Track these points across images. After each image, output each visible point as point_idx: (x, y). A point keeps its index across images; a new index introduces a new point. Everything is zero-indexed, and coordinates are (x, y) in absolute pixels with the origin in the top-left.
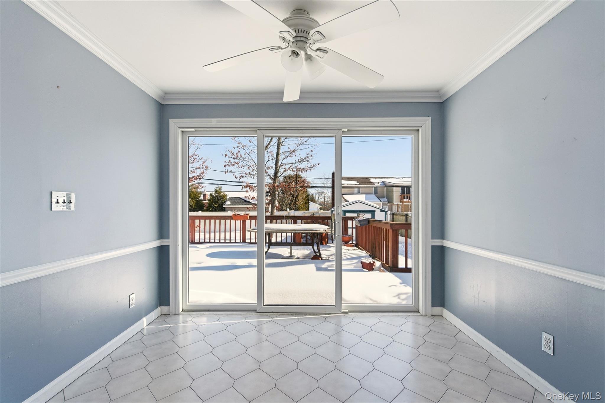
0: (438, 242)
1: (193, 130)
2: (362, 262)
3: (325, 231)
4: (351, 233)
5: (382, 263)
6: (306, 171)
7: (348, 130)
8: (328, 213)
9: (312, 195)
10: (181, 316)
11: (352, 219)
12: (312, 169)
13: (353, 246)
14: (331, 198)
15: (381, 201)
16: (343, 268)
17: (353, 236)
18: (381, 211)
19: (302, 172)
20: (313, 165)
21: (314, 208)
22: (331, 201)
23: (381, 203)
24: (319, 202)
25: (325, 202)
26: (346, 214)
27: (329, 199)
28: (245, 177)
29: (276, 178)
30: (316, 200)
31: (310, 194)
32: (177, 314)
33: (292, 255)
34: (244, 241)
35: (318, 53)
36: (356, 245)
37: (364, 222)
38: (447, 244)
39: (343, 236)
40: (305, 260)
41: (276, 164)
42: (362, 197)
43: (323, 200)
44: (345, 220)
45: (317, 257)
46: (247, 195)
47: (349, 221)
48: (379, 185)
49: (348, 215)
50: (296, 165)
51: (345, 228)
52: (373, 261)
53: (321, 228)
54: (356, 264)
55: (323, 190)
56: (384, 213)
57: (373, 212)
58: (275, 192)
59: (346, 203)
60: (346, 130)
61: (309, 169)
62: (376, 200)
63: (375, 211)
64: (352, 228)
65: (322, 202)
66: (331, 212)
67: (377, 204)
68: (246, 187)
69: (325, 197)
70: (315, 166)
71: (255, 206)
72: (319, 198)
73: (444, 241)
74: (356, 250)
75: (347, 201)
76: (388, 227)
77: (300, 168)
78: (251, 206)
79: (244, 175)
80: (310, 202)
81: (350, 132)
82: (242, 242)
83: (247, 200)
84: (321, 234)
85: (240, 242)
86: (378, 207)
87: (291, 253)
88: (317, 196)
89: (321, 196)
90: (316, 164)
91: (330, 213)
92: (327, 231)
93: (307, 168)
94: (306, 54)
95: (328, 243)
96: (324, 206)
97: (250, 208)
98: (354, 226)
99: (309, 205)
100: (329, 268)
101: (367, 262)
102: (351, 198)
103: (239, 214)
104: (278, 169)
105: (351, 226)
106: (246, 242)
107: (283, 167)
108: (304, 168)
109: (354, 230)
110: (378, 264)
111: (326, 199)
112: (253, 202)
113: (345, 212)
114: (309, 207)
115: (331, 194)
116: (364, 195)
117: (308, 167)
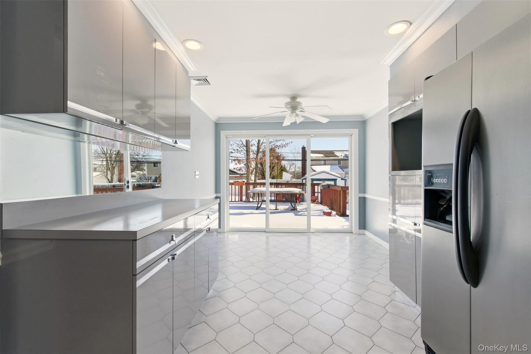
0: (362, 195)
1: (232, 136)
2: (323, 212)
3: (300, 192)
4: (317, 195)
5: (337, 213)
6: (282, 147)
7: (314, 136)
8: (299, 181)
9: (285, 166)
10: (226, 234)
11: (318, 184)
12: (286, 146)
13: (318, 204)
14: (301, 168)
15: (343, 171)
16: (311, 215)
17: (318, 197)
18: (341, 180)
19: (279, 149)
20: (287, 143)
21: (286, 177)
22: (301, 171)
23: (344, 173)
24: (290, 172)
25: (295, 172)
26: (314, 181)
27: (299, 169)
28: (234, 153)
29: (259, 153)
30: (287, 170)
31: (283, 165)
32: (224, 233)
33: (277, 208)
34: (241, 200)
35: (301, 112)
36: (321, 203)
37: (326, 187)
38: (367, 196)
39: (311, 197)
40: (286, 211)
41: (258, 143)
42: (327, 168)
43: (294, 170)
44: (313, 186)
45: (294, 209)
46: (236, 167)
47: (315, 186)
48: (342, 157)
49: (315, 182)
50: (274, 143)
51: (313, 192)
52: (331, 211)
53: (297, 190)
54: (320, 213)
55: (294, 162)
56: (344, 181)
57: (335, 180)
58: (257, 165)
59: (314, 173)
60: (313, 135)
61: (284, 146)
62: (339, 170)
63: (336, 179)
64: (318, 193)
65: (293, 172)
66: (302, 180)
67: (338, 174)
68: (235, 160)
69: (295, 167)
70: (289, 144)
71: (242, 176)
72: (290, 168)
73: (365, 195)
74: (321, 206)
75: (315, 171)
76: (340, 189)
77: (277, 146)
78: (239, 175)
79: (233, 151)
80: (283, 172)
81: (315, 136)
82: (240, 201)
83: (235, 171)
84: (296, 194)
85: (239, 201)
86: (339, 176)
87: (276, 207)
88: (289, 167)
89: (292, 166)
90: (289, 142)
91: (300, 181)
92: (301, 192)
93: (282, 145)
94: (296, 114)
95: (300, 202)
96: (295, 175)
97: (238, 177)
98: (319, 191)
99: (282, 174)
100: (302, 215)
101: (327, 211)
102: (318, 168)
103: (238, 182)
104: (260, 146)
105: (317, 191)
106: (243, 201)
107: (264, 145)
108: (280, 145)
109: (319, 194)
110: (334, 213)
111: (296, 169)
112: (238, 173)
113: (313, 180)
114: (282, 176)
115: (301, 165)
116: (329, 166)
117: (284, 144)
